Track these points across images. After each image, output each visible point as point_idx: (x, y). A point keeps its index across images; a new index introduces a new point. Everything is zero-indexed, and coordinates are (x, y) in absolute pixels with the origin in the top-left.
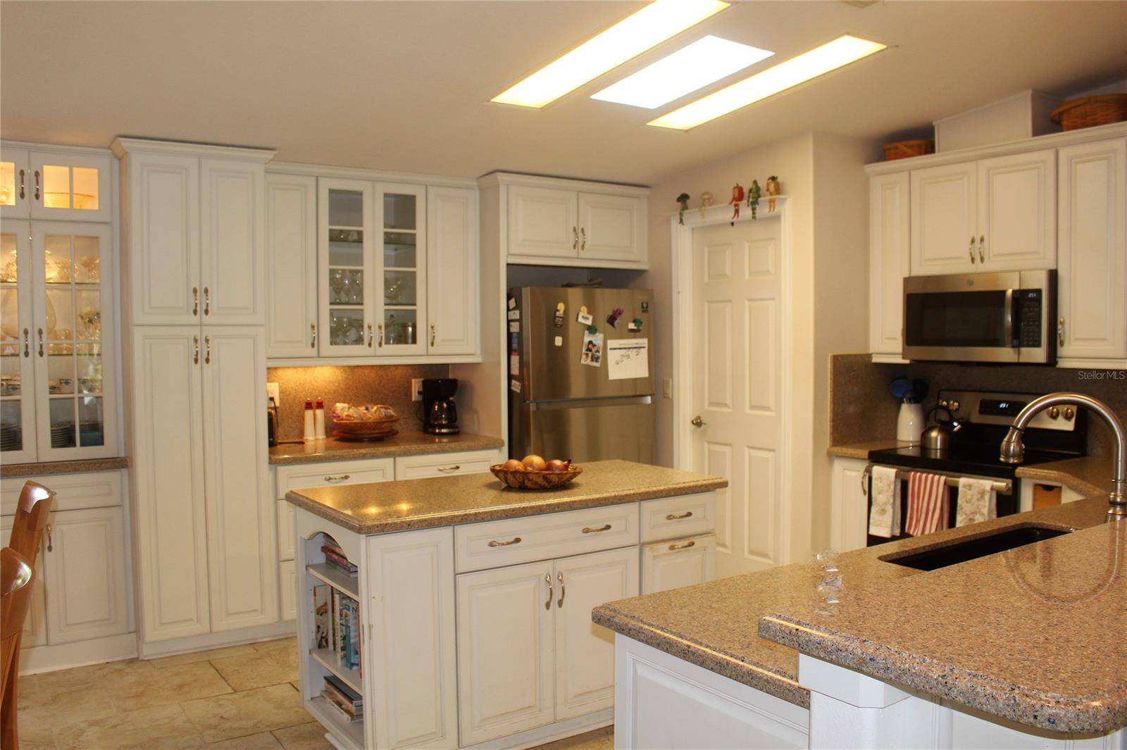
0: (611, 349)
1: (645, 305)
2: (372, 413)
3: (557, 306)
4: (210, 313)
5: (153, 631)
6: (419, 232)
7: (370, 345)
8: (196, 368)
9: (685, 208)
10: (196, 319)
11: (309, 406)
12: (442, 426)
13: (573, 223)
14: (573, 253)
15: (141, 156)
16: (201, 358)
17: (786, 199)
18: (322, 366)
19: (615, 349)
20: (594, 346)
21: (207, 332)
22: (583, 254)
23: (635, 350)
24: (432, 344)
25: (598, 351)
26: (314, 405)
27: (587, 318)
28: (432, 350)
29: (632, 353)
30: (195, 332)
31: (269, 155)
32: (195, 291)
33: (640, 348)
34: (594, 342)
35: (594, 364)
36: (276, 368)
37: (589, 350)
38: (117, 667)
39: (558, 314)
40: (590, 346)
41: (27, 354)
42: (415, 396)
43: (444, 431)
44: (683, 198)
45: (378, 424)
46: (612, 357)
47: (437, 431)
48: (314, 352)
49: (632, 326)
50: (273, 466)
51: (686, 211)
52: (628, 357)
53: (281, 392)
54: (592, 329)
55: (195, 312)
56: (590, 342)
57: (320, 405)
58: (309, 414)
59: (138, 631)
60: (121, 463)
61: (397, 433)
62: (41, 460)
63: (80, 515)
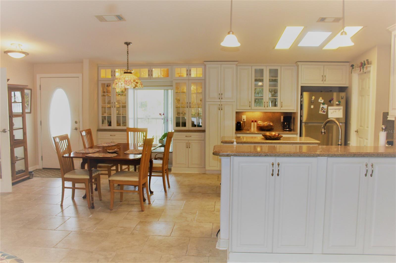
0: (330, 109)
1: (342, 97)
2: (266, 123)
3: (312, 97)
4: (223, 99)
5: (207, 168)
6: (279, 78)
7: (265, 107)
8: (219, 111)
9: (353, 68)
10: (219, 100)
11: (253, 121)
12: (286, 128)
13: (322, 74)
14: (322, 82)
15: (208, 65)
16: (220, 109)
17: (371, 66)
18: (257, 112)
19: (331, 109)
20: (324, 108)
21: (222, 103)
22: (325, 83)
23: (338, 110)
24: (282, 107)
25: (325, 110)
26: (254, 121)
27: (321, 101)
28: (282, 108)
29: (337, 111)
30: (219, 103)
31: (236, 63)
32: (219, 94)
33: (340, 109)
34: (324, 107)
35: (324, 113)
36: (245, 112)
37: (322, 109)
38: (201, 174)
39: (312, 99)
40: (323, 108)
41: (187, 107)
42: (282, 120)
43: (287, 130)
44: (352, 66)
45: (267, 126)
46: (330, 112)
47: (285, 129)
48: (250, 108)
49: (337, 103)
50: (236, 134)
51: (353, 70)
52: (336, 112)
53: (247, 118)
54: (323, 104)
55: (219, 99)
56: (323, 107)
57: (256, 121)
58: (252, 123)
59: (205, 168)
60: (204, 131)
61: (273, 129)
62: (190, 129)
63: (195, 141)
